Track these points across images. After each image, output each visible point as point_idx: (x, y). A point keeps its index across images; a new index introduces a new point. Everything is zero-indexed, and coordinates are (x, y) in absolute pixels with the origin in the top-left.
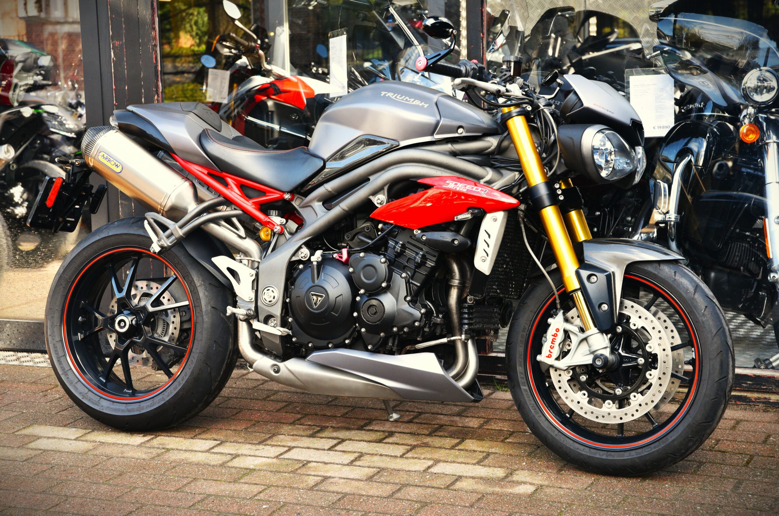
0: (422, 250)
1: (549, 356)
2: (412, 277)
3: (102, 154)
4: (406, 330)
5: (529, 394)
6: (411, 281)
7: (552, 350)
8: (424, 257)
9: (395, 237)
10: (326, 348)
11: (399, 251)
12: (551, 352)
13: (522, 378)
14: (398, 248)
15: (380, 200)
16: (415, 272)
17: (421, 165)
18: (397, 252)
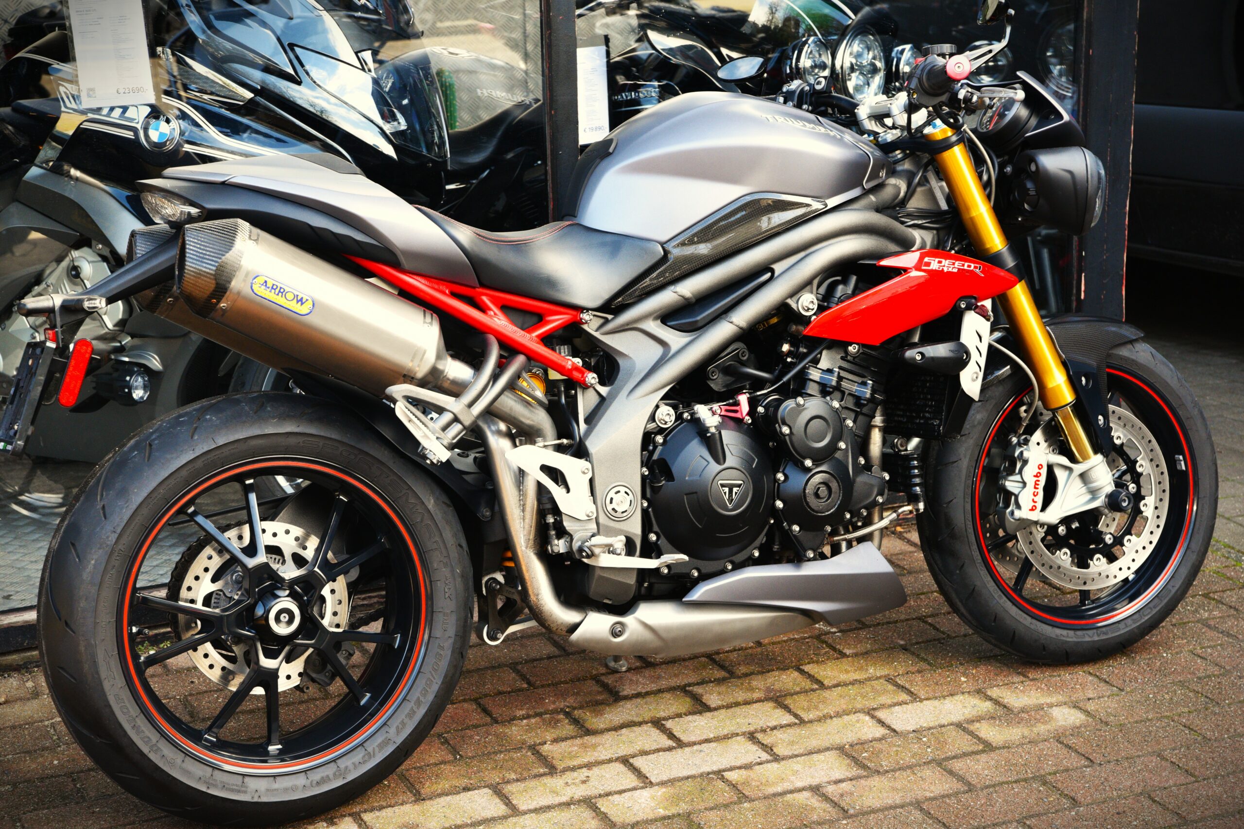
1: (1034, 509)
3: (260, 280)
7: (1034, 499)
8: (872, 387)
10: (723, 572)
12: (1035, 502)
15: (807, 302)
16: (857, 414)
18: (832, 387)
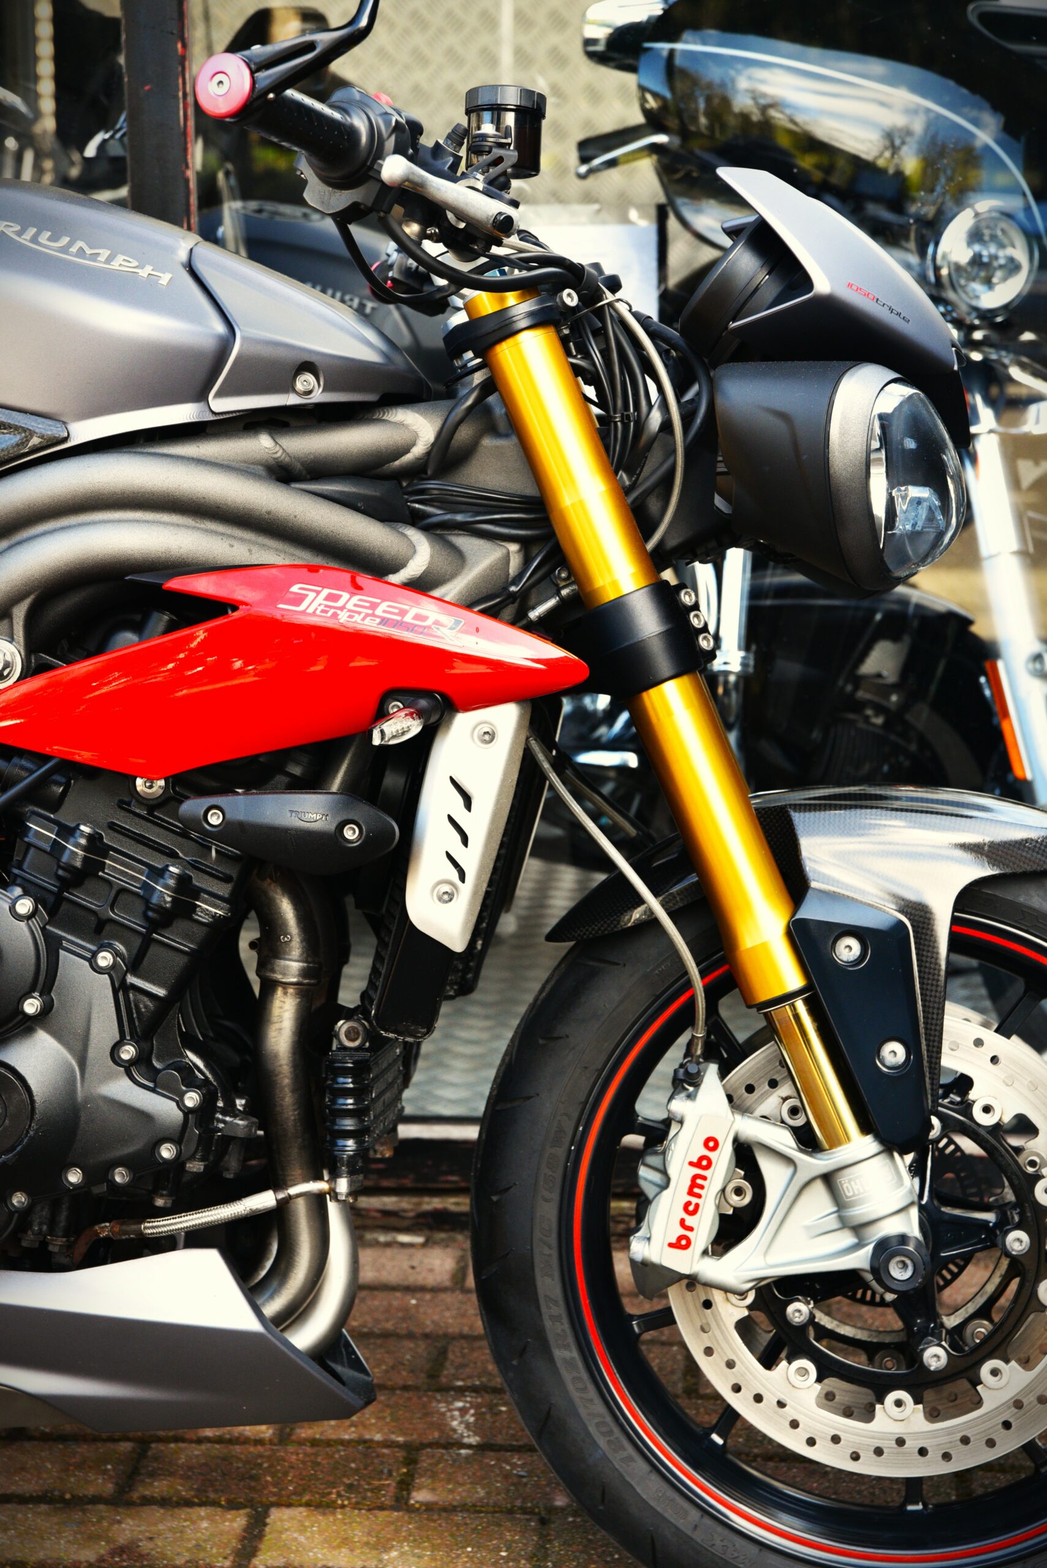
0: (173, 855)
1: (681, 1244)
2: (135, 965)
4: (120, 1176)
5: (585, 1375)
6: (131, 979)
7: (690, 1221)
8: (184, 884)
9: (55, 805)
11: (78, 864)
12: (691, 1229)
13: (555, 1319)
14: (75, 851)
16: (147, 942)
17: (165, 517)
18: (69, 868)
